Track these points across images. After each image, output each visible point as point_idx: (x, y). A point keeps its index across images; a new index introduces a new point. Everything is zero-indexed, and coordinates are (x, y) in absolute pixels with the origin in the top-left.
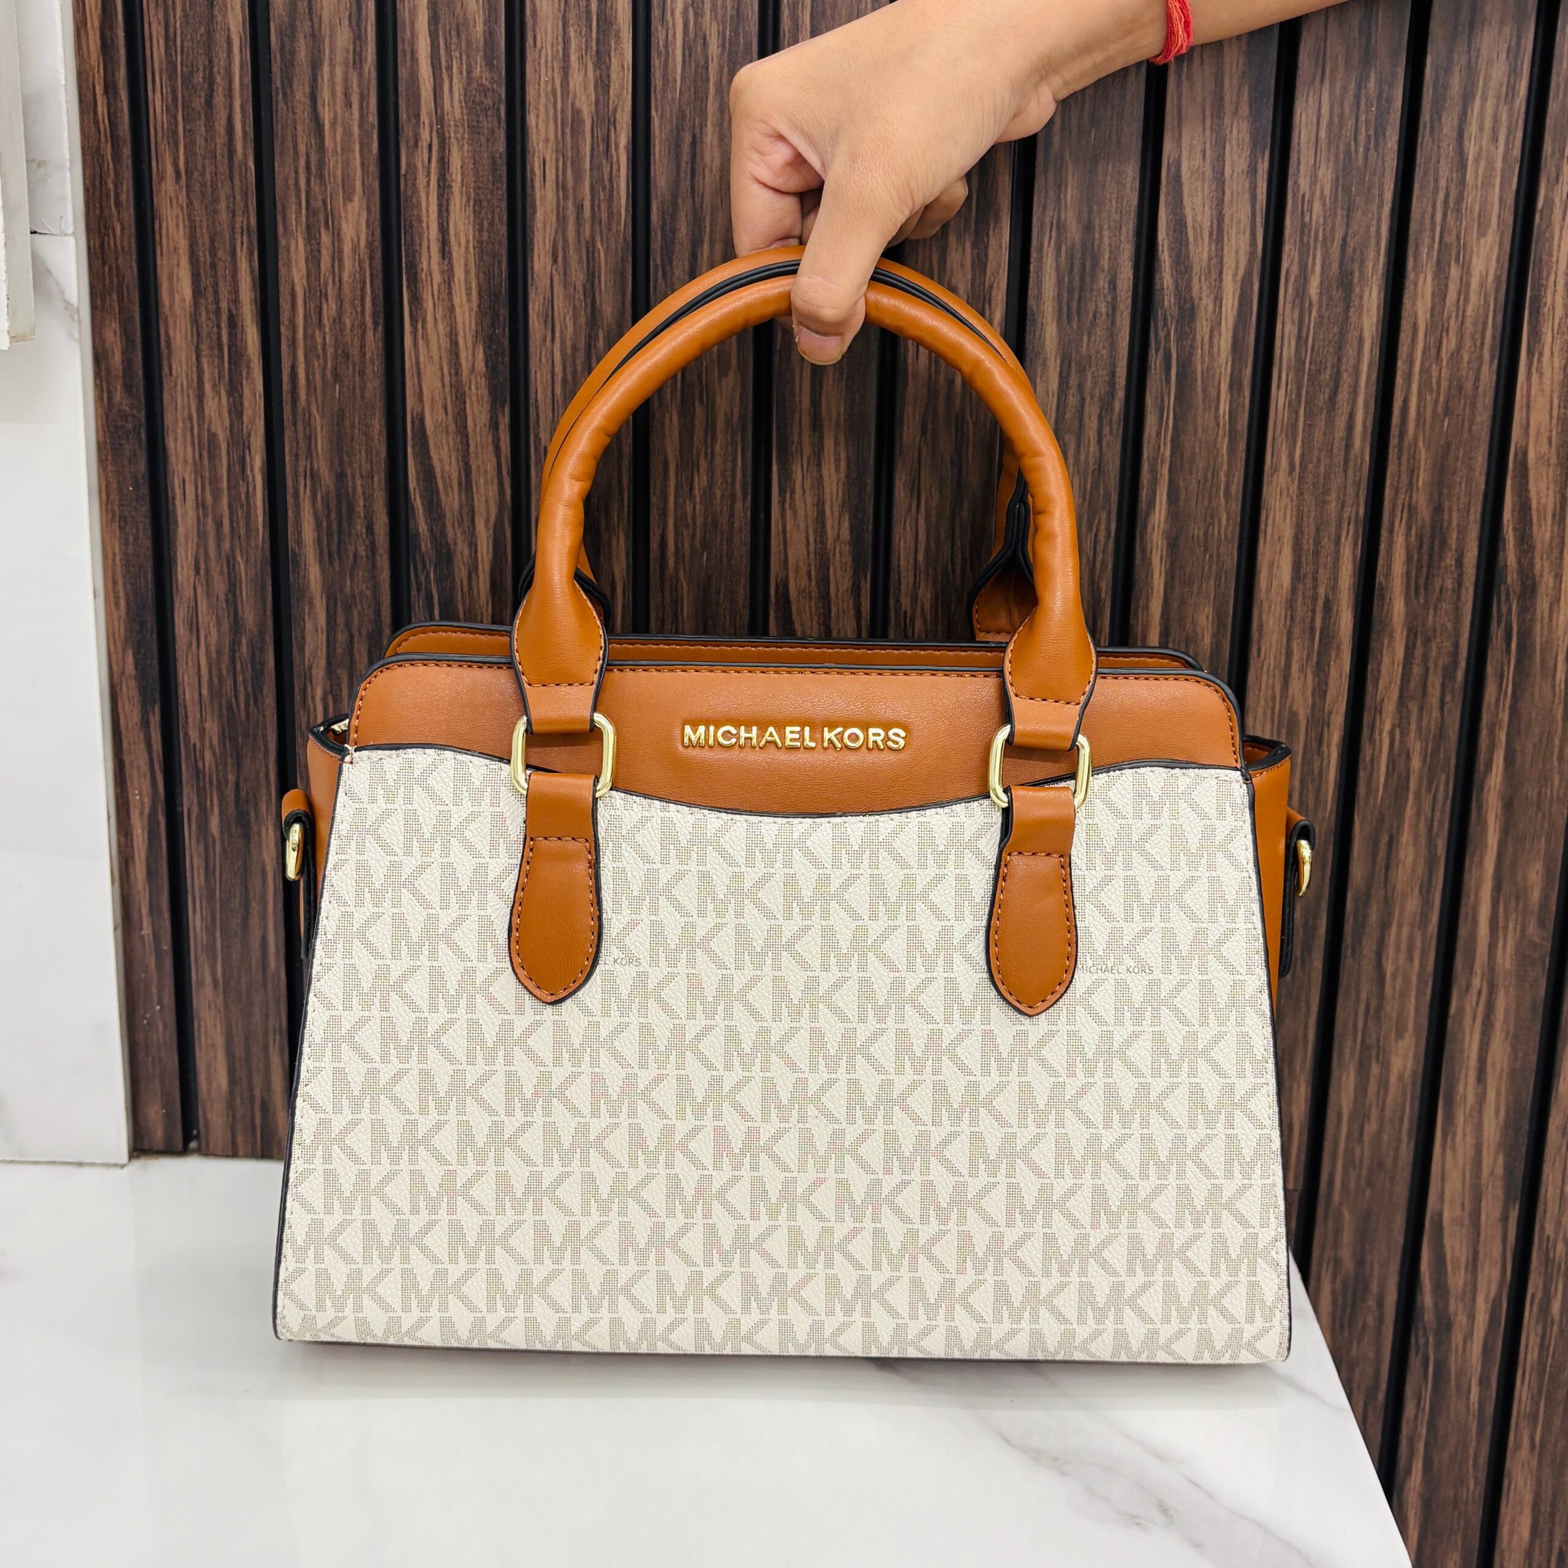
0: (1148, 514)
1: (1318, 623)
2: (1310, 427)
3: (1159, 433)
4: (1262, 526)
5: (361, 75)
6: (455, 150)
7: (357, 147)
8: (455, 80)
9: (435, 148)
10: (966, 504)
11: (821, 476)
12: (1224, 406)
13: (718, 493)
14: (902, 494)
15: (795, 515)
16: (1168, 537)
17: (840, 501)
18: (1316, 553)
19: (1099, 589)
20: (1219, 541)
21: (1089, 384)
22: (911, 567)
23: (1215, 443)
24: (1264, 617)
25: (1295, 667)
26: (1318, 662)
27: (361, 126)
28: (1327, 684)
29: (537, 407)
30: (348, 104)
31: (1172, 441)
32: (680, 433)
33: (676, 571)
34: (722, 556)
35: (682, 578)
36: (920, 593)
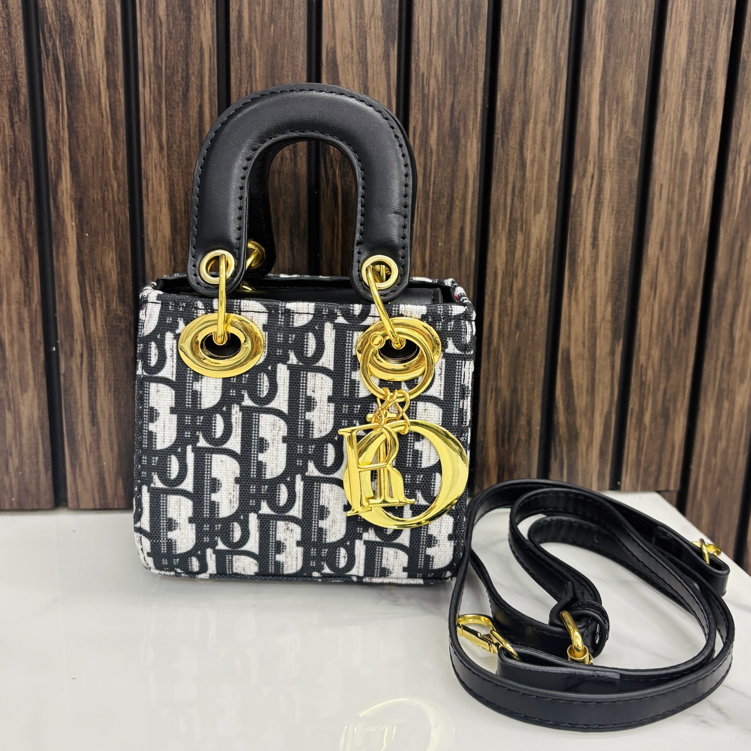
1: (703, 88)
4: (669, 13)
16: (606, 20)
18: (703, 35)
19: (560, 58)
20: (640, 24)
22: (427, 38)
24: (668, 83)
25: (687, 120)
26: (702, 116)
28: (706, 132)
33: (250, 40)
34: (285, 28)
35: (255, 46)
36: (434, 58)
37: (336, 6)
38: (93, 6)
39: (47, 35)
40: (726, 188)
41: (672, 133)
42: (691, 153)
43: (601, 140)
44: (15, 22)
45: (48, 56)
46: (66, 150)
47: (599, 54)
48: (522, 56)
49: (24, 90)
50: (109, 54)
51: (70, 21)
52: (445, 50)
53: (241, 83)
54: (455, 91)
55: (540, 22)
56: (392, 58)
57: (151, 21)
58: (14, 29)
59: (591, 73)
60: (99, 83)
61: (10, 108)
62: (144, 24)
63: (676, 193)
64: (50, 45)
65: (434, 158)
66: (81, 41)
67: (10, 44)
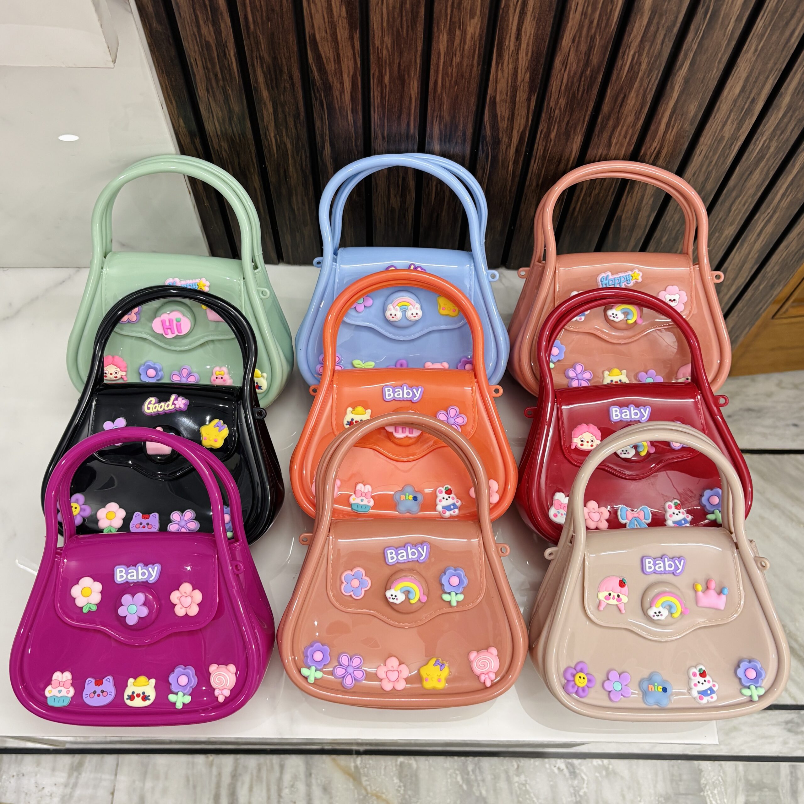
0: (678, 71)
1: (746, 107)
2: (770, 35)
3: (693, 40)
4: (733, 73)
10: (589, 69)
11: (518, 58)
12: (730, 27)
13: (465, 64)
14: (558, 65)
15: (503, 72)
16: (685, 79)
17: (526, 67)
18: (755, 82)
19: (646, 98)
20: (710, 79)
21: (663, 21)
22: (557, 92)
23: (720, 42)
24: (722, 105)
25: (729, 122)
26: (741, 120)
28: (742, 127)
29: (374, 31)
31: (699, 43)
32: (447, 41)
33: (442, 93)
34: (464, 87)
35: (444, 95)
36: (560, 101)
37: (499, 77)
38: (344, 78)
39: (316, 91)
40: (747, 151)
41: (717, 128)
42: (727, 136)
43: (665, 132)
44: (297, 86)
45: (316, 100)
46: (328, 138)
47: (675, 95)
48: (620, 99)
49: (302, 114)
50: (353, 99)
51: (330, 85)
52: (568, 97)
53: (434, 111)
54: (571, 115)
55: (637, 83)
56: (532, 100)
57: (379, 85)
58: (296, 88)
59: (667, 103)
60: (347, 111)
61: (295, 121)
62: (375, 86)
63: (711, 153)
64: (318, 95)
65: (552, 143)
66: (336, 93)
67: (294, 95)
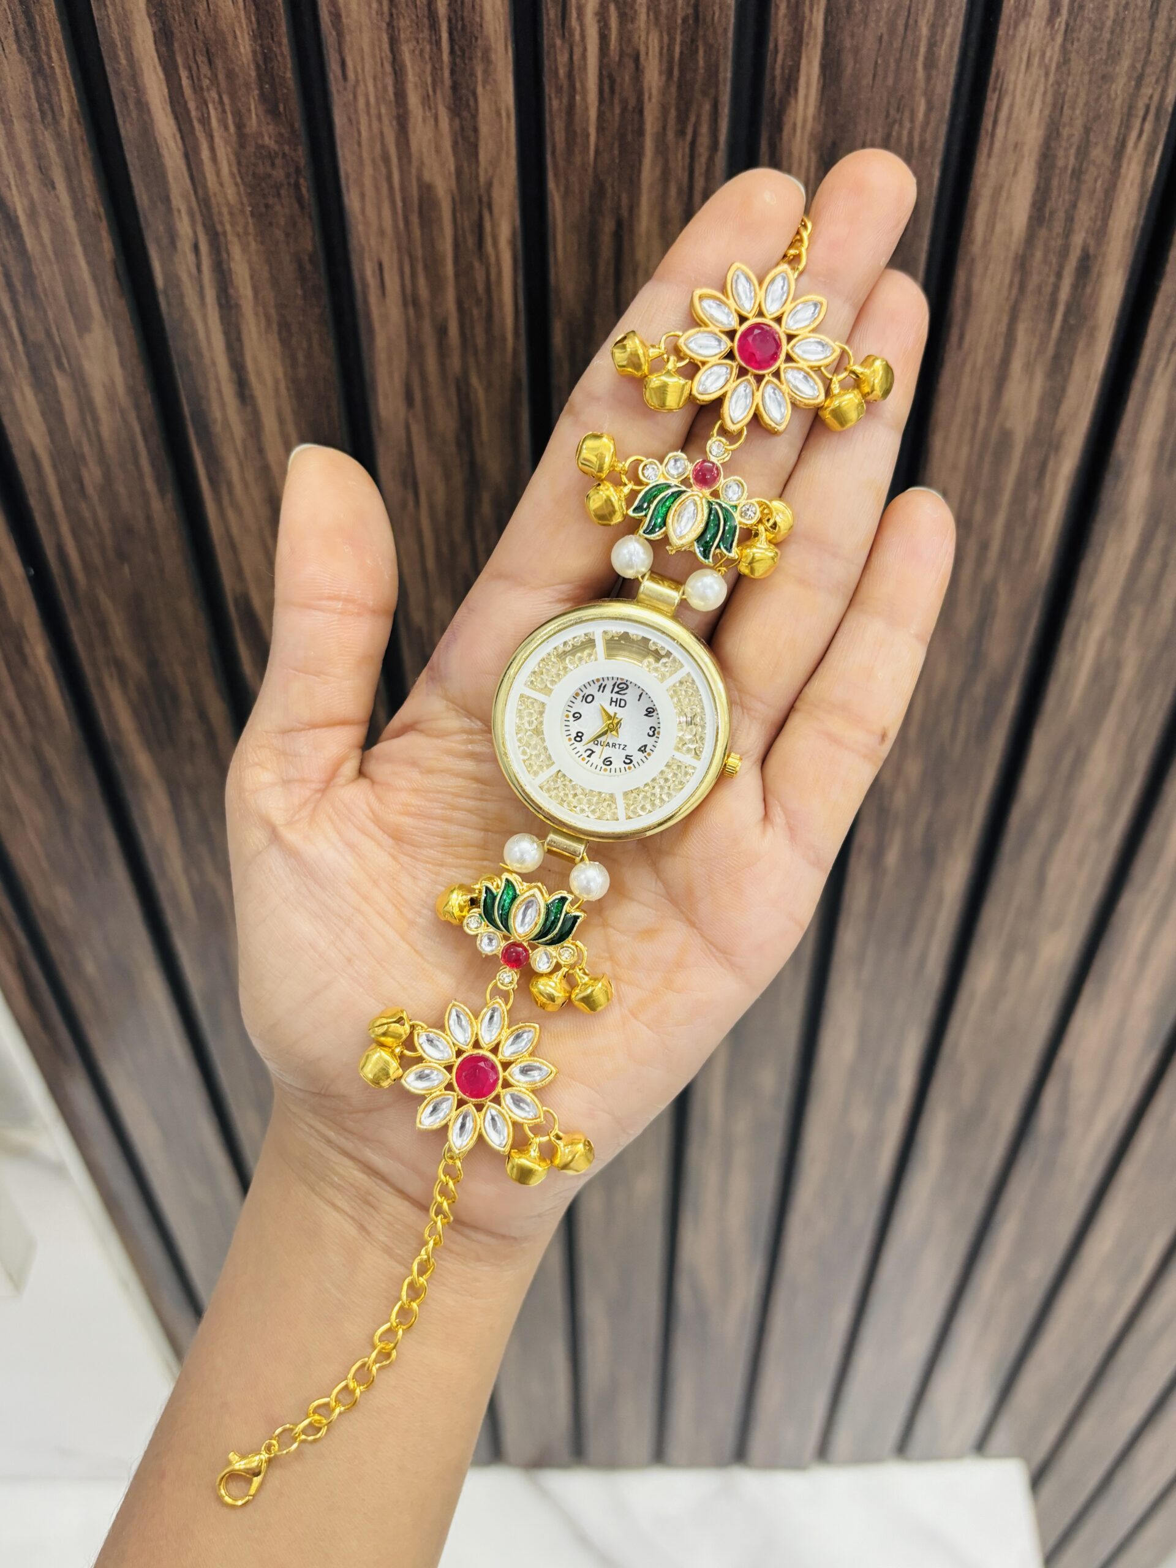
5: (58, 136)
6: (236, 250)
7: (78, 250)
8: (218, 141)
9: (204, 248)
27: (77, 215)
30: (49, 184)
